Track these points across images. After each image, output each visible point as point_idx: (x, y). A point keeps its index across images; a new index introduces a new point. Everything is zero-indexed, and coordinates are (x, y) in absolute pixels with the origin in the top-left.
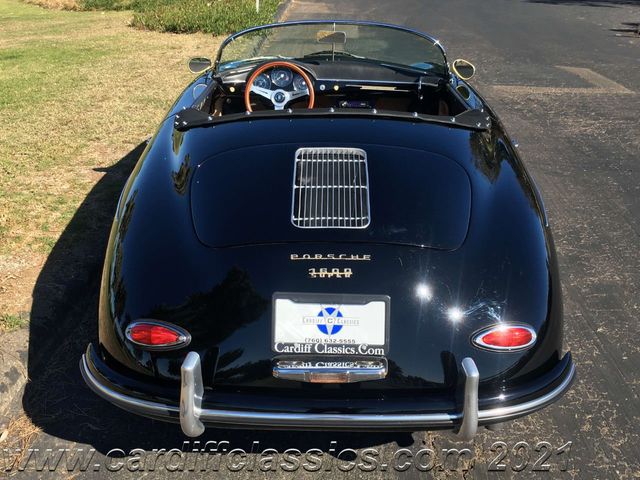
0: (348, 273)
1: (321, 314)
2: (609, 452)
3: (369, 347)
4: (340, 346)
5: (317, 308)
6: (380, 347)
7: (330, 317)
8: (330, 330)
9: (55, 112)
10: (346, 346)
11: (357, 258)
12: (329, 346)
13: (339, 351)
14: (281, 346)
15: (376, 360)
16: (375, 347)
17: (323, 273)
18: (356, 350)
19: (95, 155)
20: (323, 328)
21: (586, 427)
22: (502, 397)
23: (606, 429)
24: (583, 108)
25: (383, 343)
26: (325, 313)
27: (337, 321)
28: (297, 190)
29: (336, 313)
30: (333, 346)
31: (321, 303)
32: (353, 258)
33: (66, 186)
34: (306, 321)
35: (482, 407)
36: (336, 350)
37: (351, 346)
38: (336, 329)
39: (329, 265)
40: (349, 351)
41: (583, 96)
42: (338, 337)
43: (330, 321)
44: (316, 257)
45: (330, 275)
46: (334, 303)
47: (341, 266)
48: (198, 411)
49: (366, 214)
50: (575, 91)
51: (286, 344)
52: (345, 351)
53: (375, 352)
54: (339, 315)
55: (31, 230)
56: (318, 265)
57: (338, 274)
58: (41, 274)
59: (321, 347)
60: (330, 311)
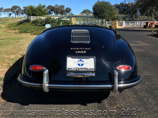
0: (85, 52)
1: (78, 61)
2: (151, 104)
3: (90, 69)
4: (83, 69)
5: (77, 60)
6: (93, 69)
7: (81, 62)
8: (81, 65)
9: (12, 46)
10: (85, 69)
11: (87, 49)
12: (80, 69)
13: (83, 70)
14: (68, 69)
15: (92, 72)
16: (92, 69)
17: (79, 52)
18: (87, 70)
19: (21, 53)
20: (79, 65)
21: (145, 100)
22: (122, 82)
23: (150, 100)
24: (139, 47)
25: (94, 68)
26: (79, 61)
27: (82, 63)
28: (72, 37)
29: (82, 61)
30: (81, 69)
31: (78, 58)
32: (86, 49)
33: (14, 57)
34: (75, 63)
35: (119, 84)
36: (82, 70)
37: (86, 69)
38: (82, 65)
39: (80, 50)
40: (85, 70)
41: (138, 45)
42: (83, 67)
43: (81, 63)
44: (77, 49)
45: (80, 52)
46: (82, 58)
47: (83, 50)
48: (47, 85)
49: (89, 41)
50: (136, 45)
51: (70, 68)
52: (84, 70)
53: (92, 70)
54: (83, 61)
55: (5, 64)
56: (78, 50)
57: (83, 52)
58: (7, 72)
59: (78, 69)
60: (81, 60)
